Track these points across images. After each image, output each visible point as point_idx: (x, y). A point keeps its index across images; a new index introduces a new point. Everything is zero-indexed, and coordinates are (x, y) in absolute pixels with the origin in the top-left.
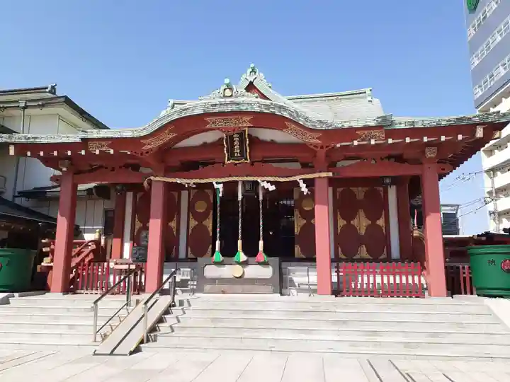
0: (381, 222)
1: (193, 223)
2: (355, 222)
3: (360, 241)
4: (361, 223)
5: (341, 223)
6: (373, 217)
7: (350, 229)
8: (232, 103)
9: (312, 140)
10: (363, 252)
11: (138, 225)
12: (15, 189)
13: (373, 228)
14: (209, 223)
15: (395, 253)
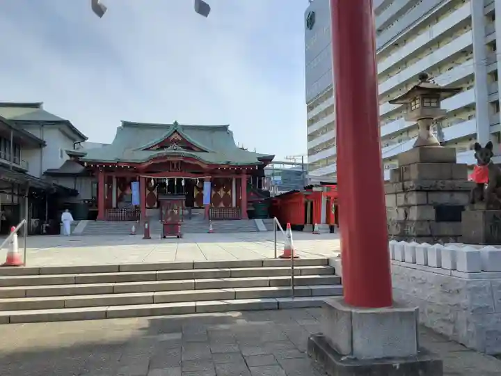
0: (229, 192)
1: (148, 192)
2: (219, 193)
3: (221, 200)
4: (222, 193)
5: (214, 193)
6: (226, 190)
7: (216, 195)
8: (178, 153)
9: (204, 166)
10: (222, 205)
11: (120, 192)
12: (41, 171)
13: (226, 195)
14: (155, 192)
15: (234, 205)
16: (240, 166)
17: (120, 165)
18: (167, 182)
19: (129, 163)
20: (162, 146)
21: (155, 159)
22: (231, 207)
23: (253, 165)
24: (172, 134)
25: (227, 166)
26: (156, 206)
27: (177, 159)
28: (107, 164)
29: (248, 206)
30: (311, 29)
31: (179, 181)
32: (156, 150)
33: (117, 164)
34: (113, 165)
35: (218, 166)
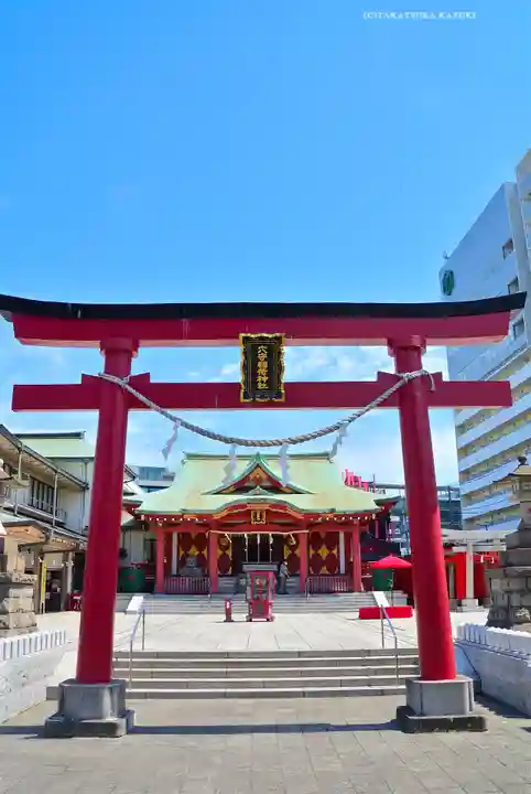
0: (335, 552)
1: (220, 553)
2: (320, 552)
3: (323, 563)
4: (324, 552)
5: (312, 552)
6: (331, 548)
7: (317, 555)
8: (262, 499)
9: (300, 517)
10: (324, 570)
11: (182, 553)
12: (82, 523)
13: (331, 556)
14: (229, 553)
15: (343, 570)
16: (350, 516)
17: (185, 516)
19: (200, 516)
20: (240, 487)
21: (235, 507)
22: (339, 573)
23: (368, 513)
24: (253, 471)
25: (331, 515)
26: (230, 572)
27: (262, 507)
28: (169, 517)
29: (363, 572)
31: (265, 538)
32: (232, 493)
33: (182, 516)
34: (177, 517)
35: (318, 515)
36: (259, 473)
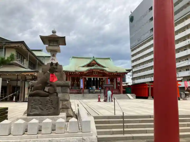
0: (113, 83)
8: (98, 68)
9: (107, 73)
11: (72, 82)
17: (76, 72)
18: (92, 79)
19: (79, 72)
20: (88, 65)
21: (89, 70)
22: (114, 89)
24: (92, 61)
25: (116, 73)
26: (86, 88)
27: (97, 70)
28: (72, 72)
29: (123, 89)
30: (132, 22)
31: (97, 79)
32: (87, 67)
33: (75, 72)
34: (74, 72)
35: (112, 73)
36: (94, 62)
